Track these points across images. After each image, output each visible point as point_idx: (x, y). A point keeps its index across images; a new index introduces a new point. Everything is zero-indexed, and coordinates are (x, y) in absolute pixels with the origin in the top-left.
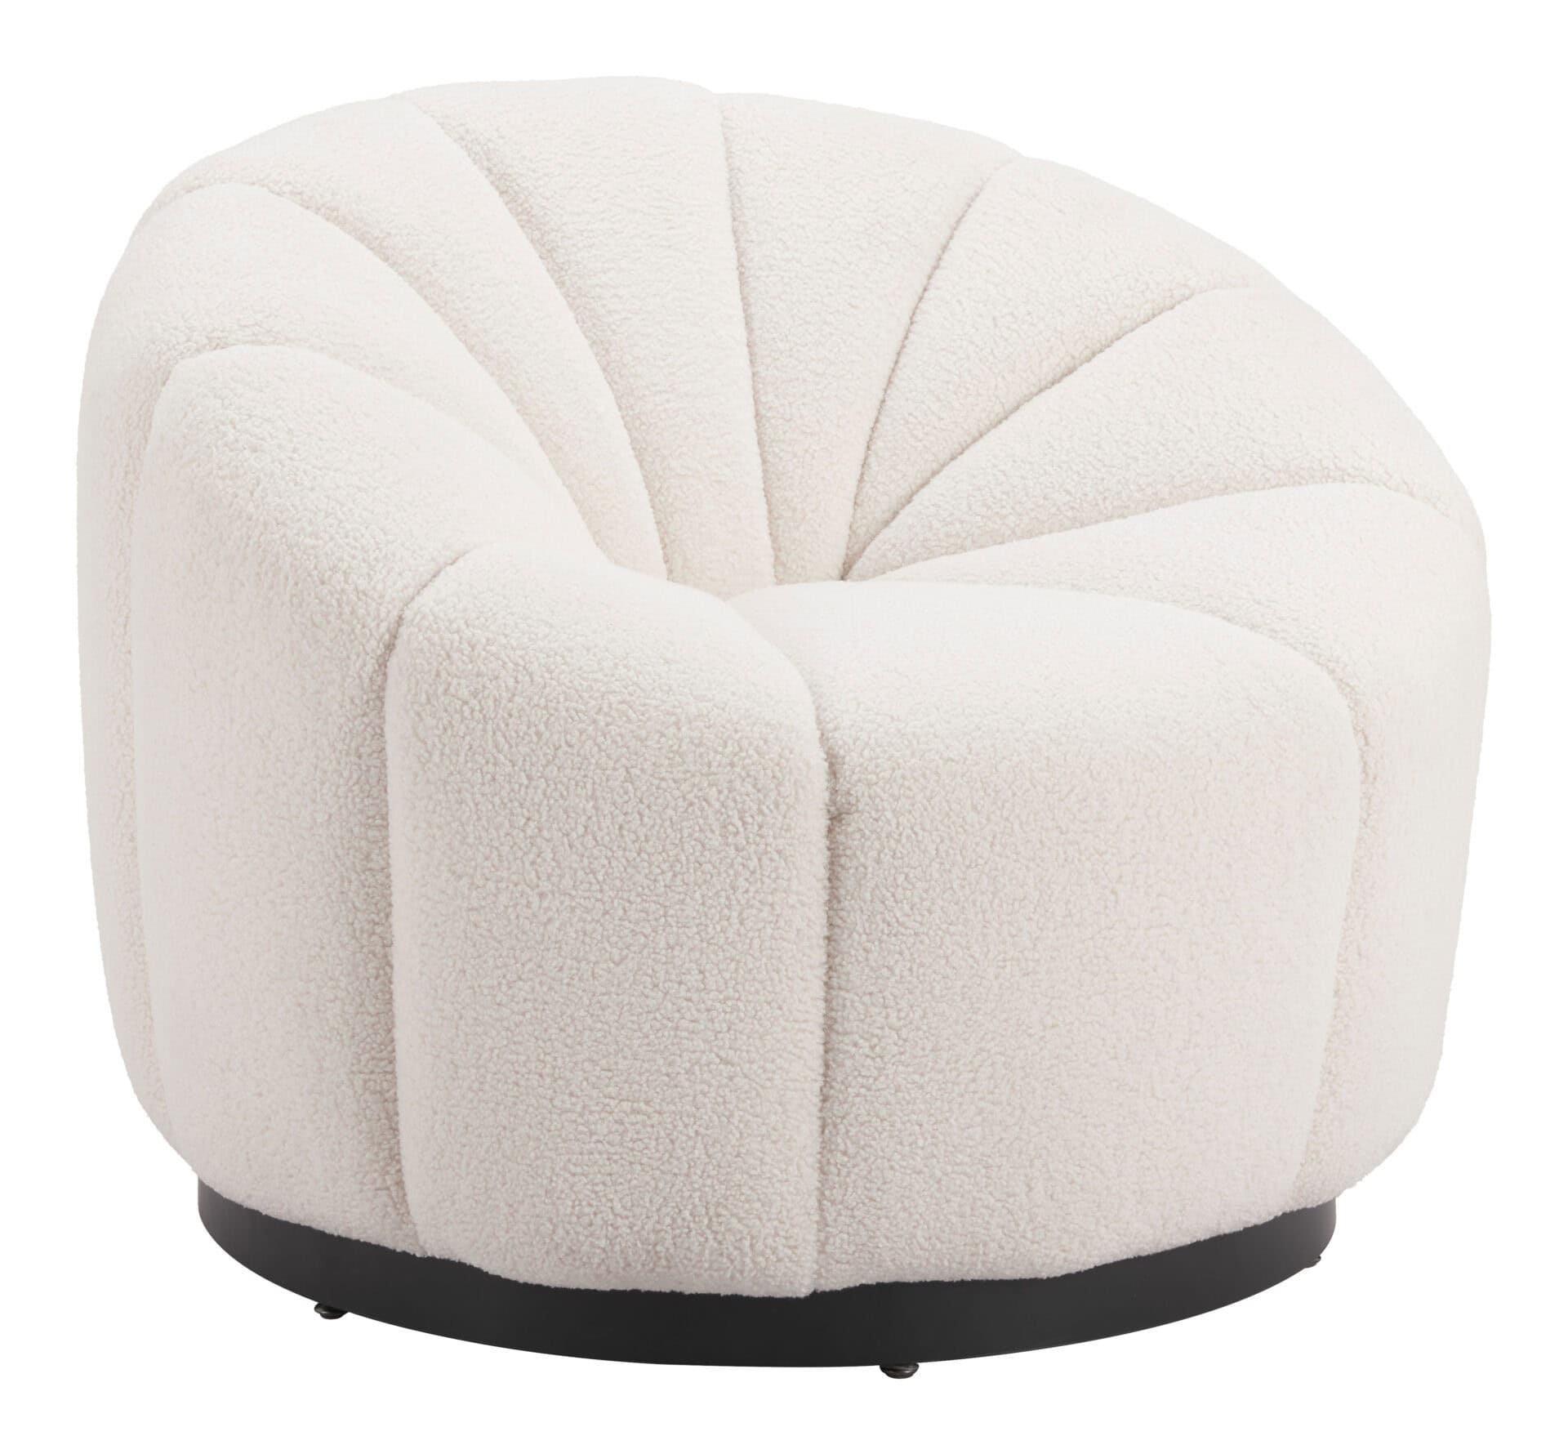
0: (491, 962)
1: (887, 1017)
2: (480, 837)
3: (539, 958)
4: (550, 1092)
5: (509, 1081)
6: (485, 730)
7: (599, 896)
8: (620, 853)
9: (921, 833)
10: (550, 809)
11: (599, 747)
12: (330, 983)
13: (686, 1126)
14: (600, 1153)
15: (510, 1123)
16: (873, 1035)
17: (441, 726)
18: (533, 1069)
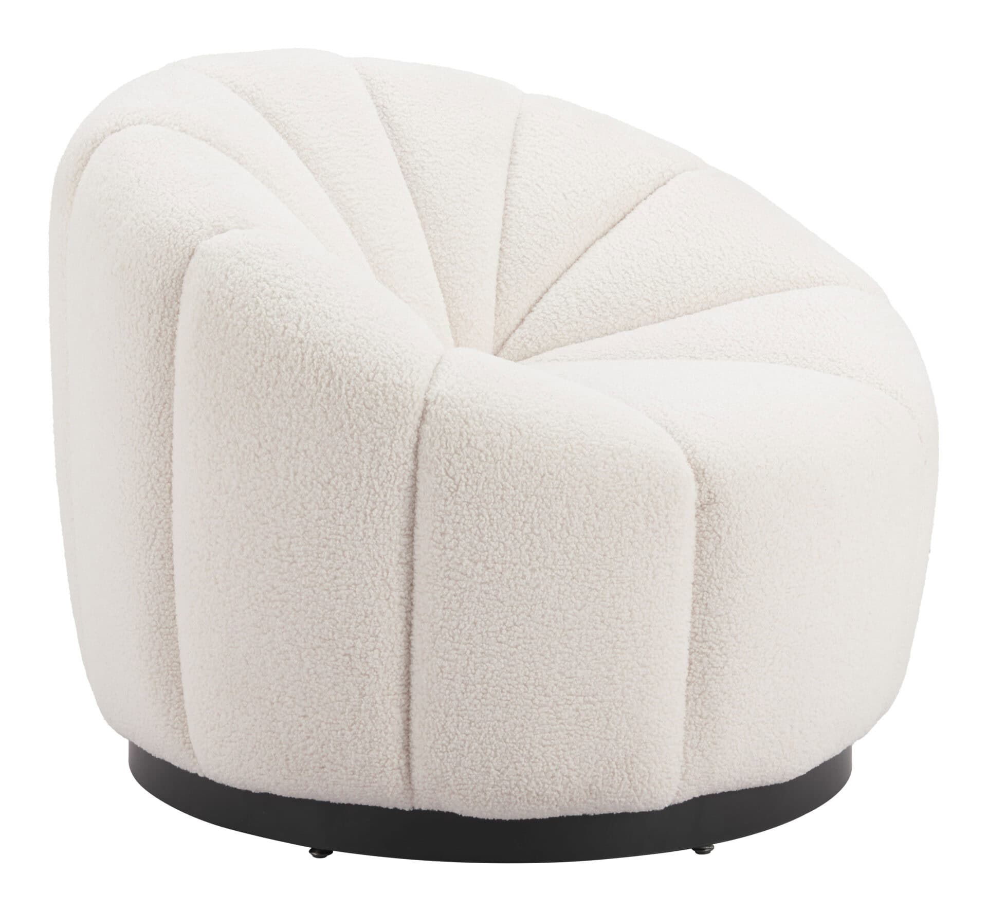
0: (496, 616)
1: (730, 629)
2: (492, 536)
3: (529, 610)
4: (532, 695)
5: (504, 690)
6: (496, 469)
7: (570, 568)
8: (584, 539)
10: (539, 515)
11: (570, 474)
12: (372, 639)
13: (617, 708)
14: (562, 731)
15: (502, 717)
16: (721, 641)
17: (465, 468)
18: (521, 681)
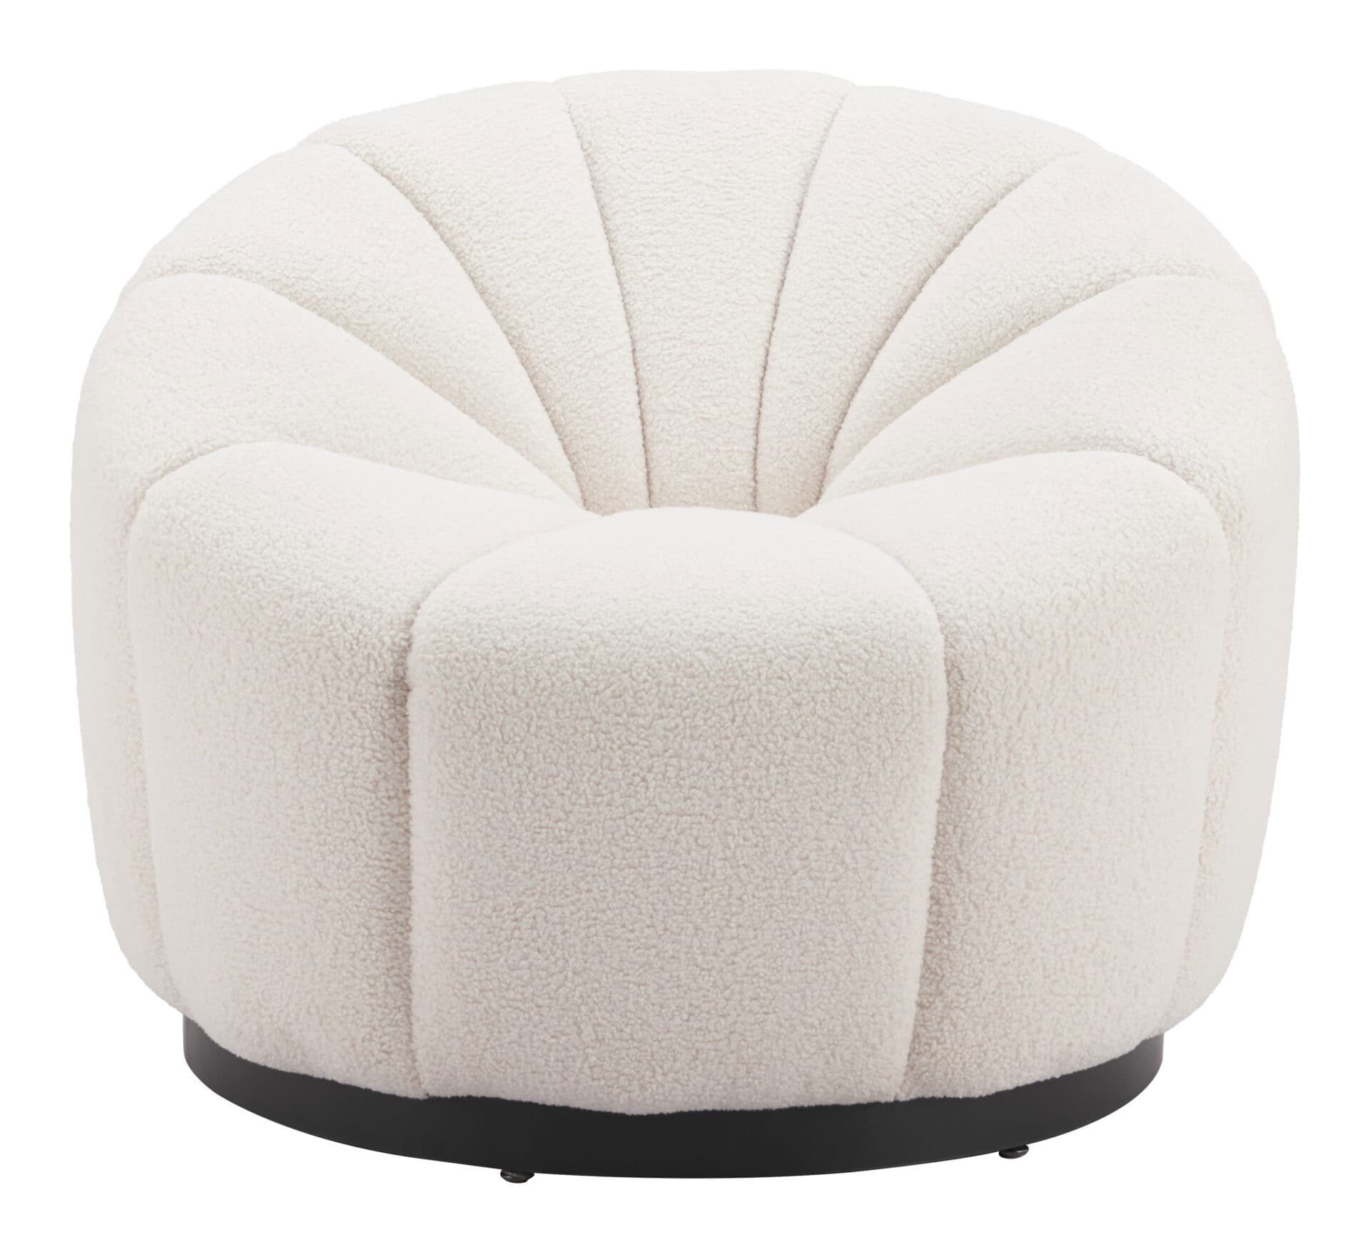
9: (465, 708)
